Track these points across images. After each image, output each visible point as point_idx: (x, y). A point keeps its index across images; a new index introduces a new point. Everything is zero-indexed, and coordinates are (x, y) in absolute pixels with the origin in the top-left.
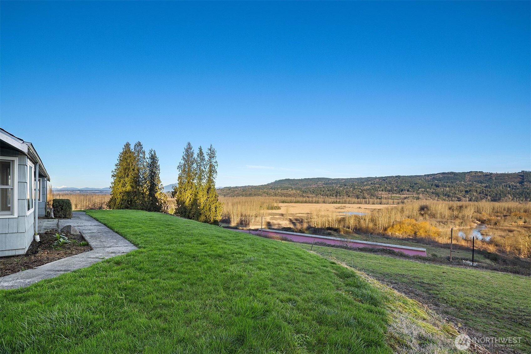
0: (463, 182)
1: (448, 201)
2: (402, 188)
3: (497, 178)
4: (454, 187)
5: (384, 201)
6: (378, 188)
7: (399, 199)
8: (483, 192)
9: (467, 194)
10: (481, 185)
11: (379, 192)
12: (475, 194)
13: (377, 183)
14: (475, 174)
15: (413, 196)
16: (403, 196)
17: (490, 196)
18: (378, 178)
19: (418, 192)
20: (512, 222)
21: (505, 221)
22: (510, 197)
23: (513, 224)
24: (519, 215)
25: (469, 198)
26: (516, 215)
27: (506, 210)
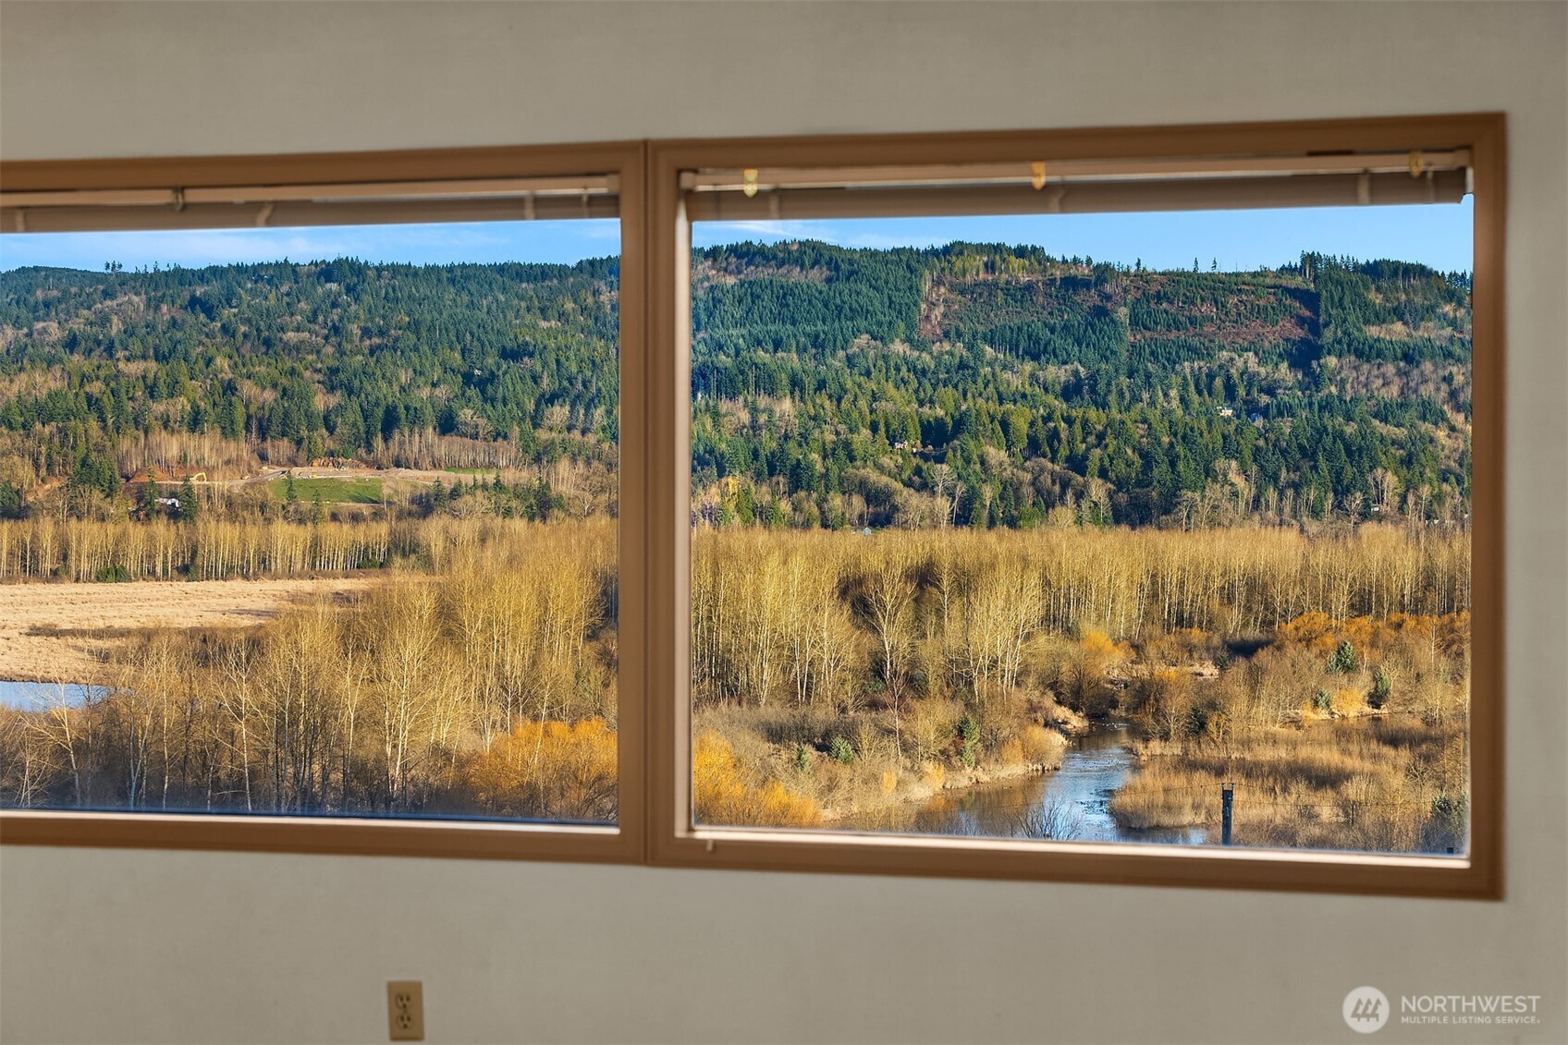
0: (899, 347)
1: (793, 525)
2: (386, 392)
3: (1142, 309)
4: (833, 387)
5: (221, 536)
6: (152, 391)
7: (365, 509)
8: (1054, 435)
9: (940, 459)
10: (1032, 376)
11: (159, 437)
12: (996, 455)
13: (129, 332)
14: (990, 267)
15: (498, 485)
16: (401, 483)
17: (1103, 474)
18: (136, 276)
19: (543, 435)
20: (1297, 702)
21: (1254, 695)
22: (1239, 481)
23: (1306, 713)
24: (1330, 640)
25: (950, 494)
26: (1308, 641)
27: (1240, 595)
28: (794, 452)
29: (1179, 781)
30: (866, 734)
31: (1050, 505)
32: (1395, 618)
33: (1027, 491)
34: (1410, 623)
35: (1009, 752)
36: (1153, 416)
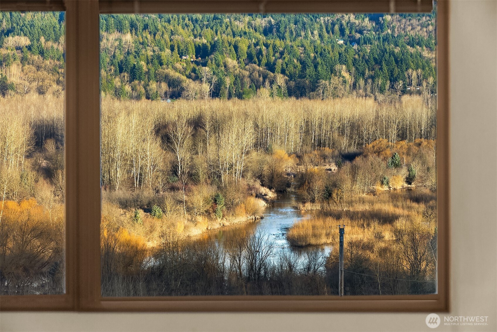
1: (131, 97)
4: (152, 28)
8: (260, 52)
9: (205, 65)
10: (249, 23)
12: (232, 62)
17: (283, 72)
20: (374, 182)
21: (354, 180)
22: (346, 75)
23: (378, 188)
24: (388, 152)
25: (210, 81)
26: (378, 152)
27: (348, 131)
28: (132, 61)
29: (319, 223)
30: (169, 203)
31: (258, 87)
32: (418, 141)
33: (247, 80)
34: (425, 143)
35: (238, 210)
36: (307, 43)
